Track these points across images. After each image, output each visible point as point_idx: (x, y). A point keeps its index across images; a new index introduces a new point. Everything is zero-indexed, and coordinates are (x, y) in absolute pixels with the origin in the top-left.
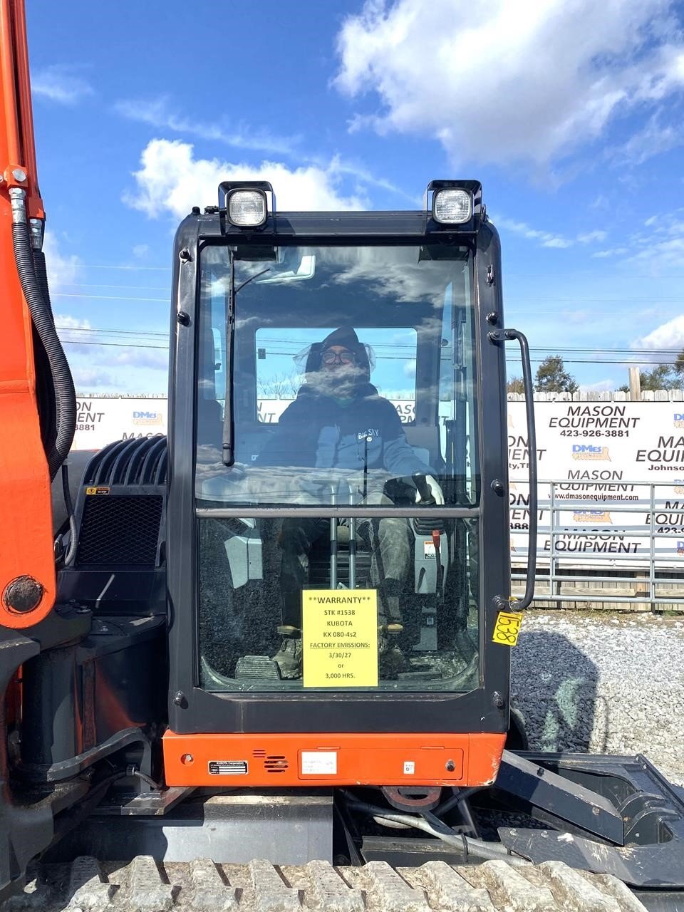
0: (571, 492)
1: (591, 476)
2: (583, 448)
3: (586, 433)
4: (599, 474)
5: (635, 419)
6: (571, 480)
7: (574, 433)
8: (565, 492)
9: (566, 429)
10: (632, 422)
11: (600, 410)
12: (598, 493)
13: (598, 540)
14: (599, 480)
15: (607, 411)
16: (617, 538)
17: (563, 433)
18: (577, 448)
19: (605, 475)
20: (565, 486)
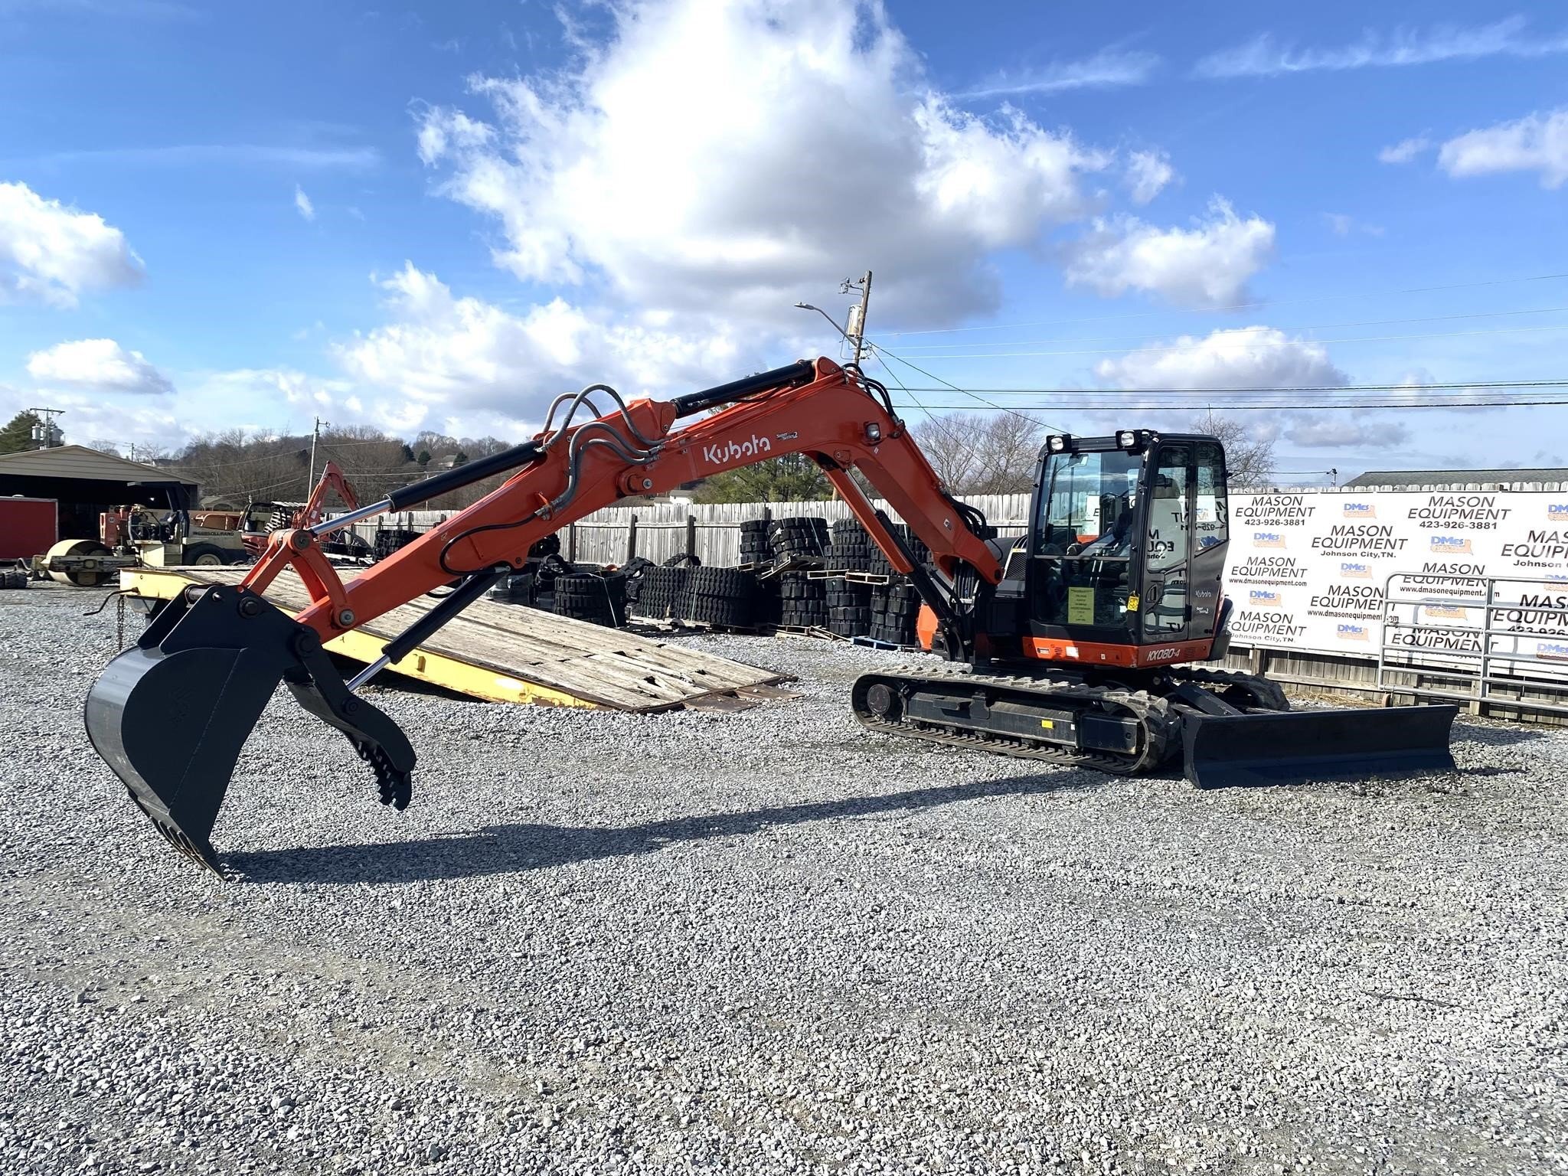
0: (1425, 585)
1: (1449, 569)
2: (1443, 540)
3: (1447, 525)
4: (1457, 568)
5: (1506, 511)
6: (1426, 573)
7: (1434, 524)
8: (1418, 586)
9: (1426, 520)
10: (1501, 514)
11: (1465, 501)
12: (1455, 587)
13: (1450, 636)
14: (1457, 574)
15: (1474, 502)
16: (1471, 635)
17: (1423, 525)
18: (1436, 540)
19: (1466, 569)
20: (1419, 579)
